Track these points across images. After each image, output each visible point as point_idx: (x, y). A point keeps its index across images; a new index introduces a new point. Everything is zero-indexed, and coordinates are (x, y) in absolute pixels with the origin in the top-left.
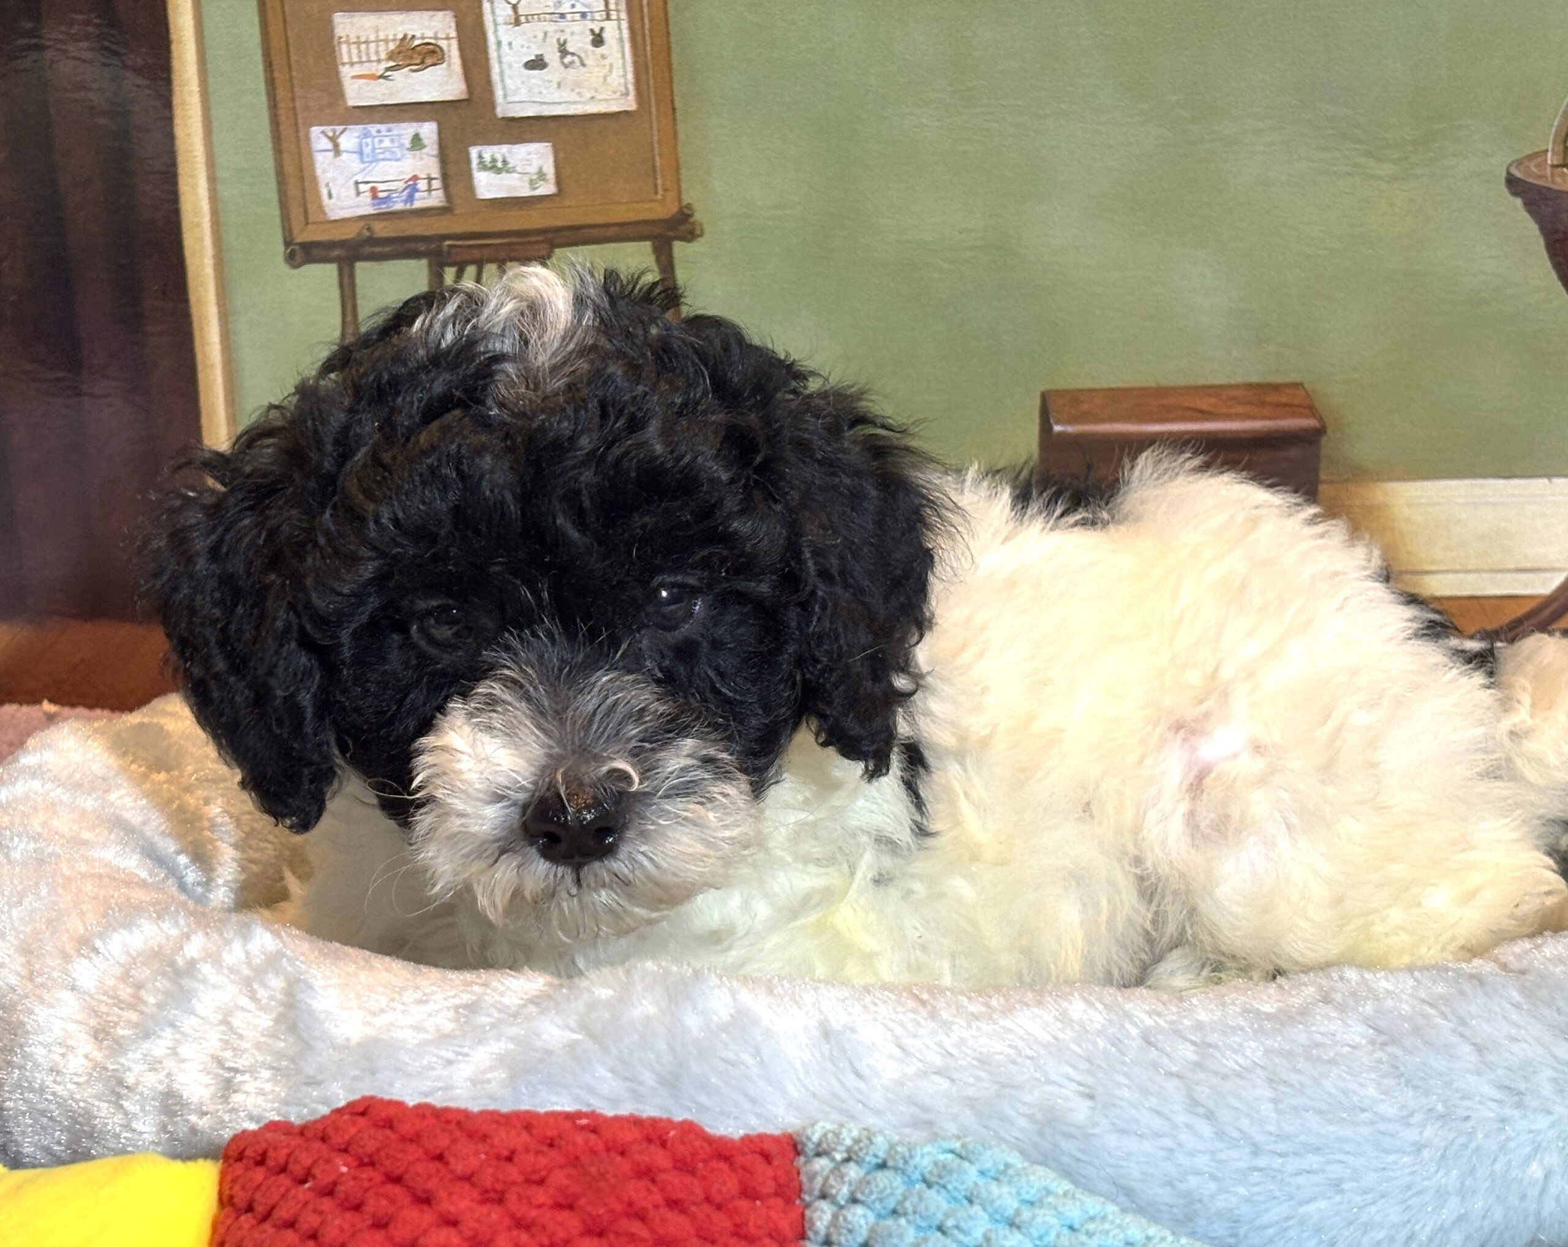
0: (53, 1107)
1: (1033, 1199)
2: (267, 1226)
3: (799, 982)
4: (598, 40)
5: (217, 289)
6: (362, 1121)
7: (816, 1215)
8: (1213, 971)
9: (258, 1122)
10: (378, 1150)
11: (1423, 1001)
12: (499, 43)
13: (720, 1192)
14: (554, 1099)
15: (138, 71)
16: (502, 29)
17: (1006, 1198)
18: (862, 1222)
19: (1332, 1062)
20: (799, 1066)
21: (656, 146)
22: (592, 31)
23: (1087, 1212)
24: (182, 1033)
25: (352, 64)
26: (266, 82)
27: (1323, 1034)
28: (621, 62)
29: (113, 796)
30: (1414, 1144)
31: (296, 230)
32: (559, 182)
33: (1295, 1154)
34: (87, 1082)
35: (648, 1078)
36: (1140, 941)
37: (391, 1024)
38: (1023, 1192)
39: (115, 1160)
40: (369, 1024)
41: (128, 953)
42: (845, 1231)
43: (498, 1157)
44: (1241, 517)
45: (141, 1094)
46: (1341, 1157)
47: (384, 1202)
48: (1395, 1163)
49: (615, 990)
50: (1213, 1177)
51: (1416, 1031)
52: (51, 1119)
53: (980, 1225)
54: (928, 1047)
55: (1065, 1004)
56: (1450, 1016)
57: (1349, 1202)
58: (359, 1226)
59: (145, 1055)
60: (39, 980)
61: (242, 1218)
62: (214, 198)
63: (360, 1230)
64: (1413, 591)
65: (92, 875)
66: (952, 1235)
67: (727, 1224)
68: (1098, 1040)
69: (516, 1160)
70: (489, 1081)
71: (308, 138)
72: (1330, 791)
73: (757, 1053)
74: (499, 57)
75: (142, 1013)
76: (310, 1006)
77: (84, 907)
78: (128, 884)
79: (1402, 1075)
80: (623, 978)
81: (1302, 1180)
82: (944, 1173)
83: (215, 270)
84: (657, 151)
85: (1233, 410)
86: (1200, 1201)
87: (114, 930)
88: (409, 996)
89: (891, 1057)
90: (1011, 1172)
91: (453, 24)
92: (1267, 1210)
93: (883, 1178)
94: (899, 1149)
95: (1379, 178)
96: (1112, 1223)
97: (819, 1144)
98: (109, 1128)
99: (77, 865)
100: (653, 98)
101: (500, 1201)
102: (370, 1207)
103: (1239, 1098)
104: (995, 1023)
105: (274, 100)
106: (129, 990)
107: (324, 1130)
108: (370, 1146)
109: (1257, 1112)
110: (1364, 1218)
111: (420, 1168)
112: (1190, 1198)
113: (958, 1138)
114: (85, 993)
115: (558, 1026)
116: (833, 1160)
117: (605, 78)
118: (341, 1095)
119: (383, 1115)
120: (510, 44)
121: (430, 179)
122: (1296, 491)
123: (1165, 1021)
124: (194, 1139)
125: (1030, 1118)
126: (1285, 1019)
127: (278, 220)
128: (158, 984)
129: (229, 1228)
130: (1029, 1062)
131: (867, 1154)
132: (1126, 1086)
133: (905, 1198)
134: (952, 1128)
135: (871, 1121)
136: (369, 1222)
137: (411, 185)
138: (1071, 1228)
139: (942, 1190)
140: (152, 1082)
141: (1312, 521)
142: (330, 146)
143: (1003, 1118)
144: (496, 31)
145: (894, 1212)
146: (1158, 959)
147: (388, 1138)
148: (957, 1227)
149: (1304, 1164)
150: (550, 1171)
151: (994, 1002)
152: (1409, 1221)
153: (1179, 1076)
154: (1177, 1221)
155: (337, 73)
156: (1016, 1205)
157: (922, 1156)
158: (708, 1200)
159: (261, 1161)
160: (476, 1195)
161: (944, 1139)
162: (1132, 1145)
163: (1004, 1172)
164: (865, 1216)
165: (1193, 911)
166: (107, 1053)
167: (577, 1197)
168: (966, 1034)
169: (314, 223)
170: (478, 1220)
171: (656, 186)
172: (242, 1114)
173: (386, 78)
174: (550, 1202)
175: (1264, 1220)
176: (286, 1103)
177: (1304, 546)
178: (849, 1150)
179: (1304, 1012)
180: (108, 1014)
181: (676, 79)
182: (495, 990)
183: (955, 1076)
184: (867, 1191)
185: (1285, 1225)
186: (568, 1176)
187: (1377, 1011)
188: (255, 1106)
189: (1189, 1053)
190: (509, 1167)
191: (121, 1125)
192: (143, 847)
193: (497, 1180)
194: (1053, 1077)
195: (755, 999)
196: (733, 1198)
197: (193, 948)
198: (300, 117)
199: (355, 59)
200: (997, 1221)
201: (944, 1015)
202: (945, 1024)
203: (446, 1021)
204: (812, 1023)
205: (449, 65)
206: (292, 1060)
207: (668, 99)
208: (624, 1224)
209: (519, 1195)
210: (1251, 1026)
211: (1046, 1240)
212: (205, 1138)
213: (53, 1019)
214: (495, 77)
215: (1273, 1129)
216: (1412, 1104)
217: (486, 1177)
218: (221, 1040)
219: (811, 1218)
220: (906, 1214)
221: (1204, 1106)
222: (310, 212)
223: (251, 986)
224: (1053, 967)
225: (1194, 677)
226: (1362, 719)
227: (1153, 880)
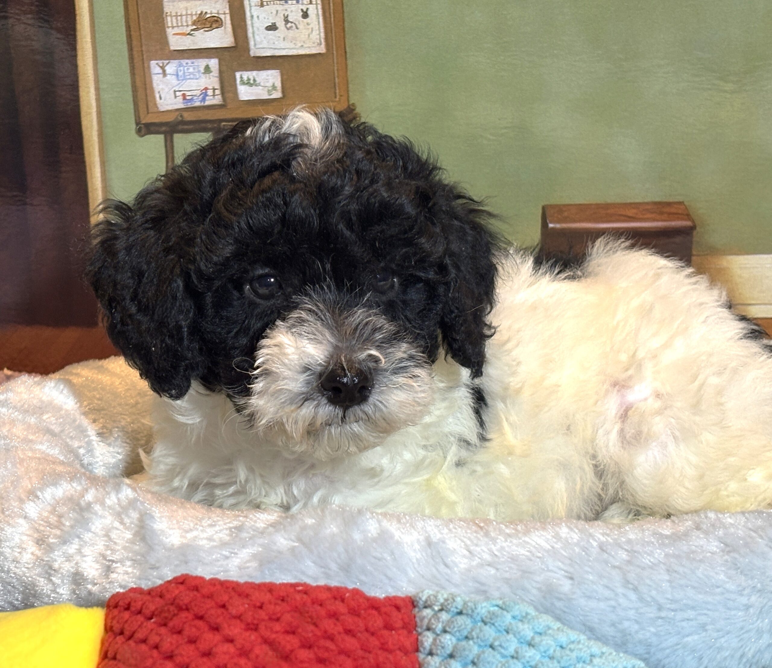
0: (14, 580)
1: (541, 631)
2: (131, 642)
3: (414, 516)
4: (305, 15)
5: (99, 148)
6: (181, 587)
7: (424, 639)
8: (635, 515)
9: (124, 588)
10: (191, 602)
11: (750, 529)
12: (252, 17)
13: (373, 625)
14: (283, 577)
15: (58, 30)
16: (253, 8)
17: (527, 631)
18: (449, 643)
19: (701, 561)
20: (414, 561)
21: (336, 72)
22: (302, 10)
23: (570, 639)
24: (84, 541)
25: (173, 27)
26: (127, 36)
27: (696, 546)
28: (317, 27)
29: (45, 417)
30: (745, 605)
31: (142, 116)
32: (283, 92)
33: (681, 610)
34: (33, 567)
35: (333, 566)
36: (596, 500)
37: (196, 537)
38: (536, 628)
39: (49, 607)
40: (185, 537)
41: (54, 499)
42: (440, 648)
43: (255, 606)
44: (651, 273)
45: (62, 574)
46: (705, 612)
47: (194, 630)
48: (735, 615)
49: (315, 520)
50: (637, 622)
51: (746, 545)
52: (13, 587)
53: (512, 645)
54: (484, 552)
55: (558, 529)
56: (765, 537)
57: (710, 636)
58: (180, 642)
59: (64, 553)
60: (7, 513)
61: (118, 638)
62: (98, 100)
63: (181, 644)
64: (744, 314)
65: (36, 458)
66: (498, 650)
67: (377, 643)
68: (575, 548)
69: (264, 608)
70: (248, 568)
71: (149, 67)
72: (697, 419)
73: (392, 553)
74: (252, 24)
75: (62, 530)
76: (152, 527)
77: (31, 475)
78: (54, 463)
79: (739, 568)
80: (320, 513)
81: (684, 624)
82: (493, 617)
83: (99, 138)
84: (336, 74)
85: (646, 216)
86: (630, 634)
87: (47, 486)
88: (206, 523)
89: (464, 556)
90: (529, 617)
91: (228, 6)
92: (666, 640)
93: (461, 620)
94: (469, 604)
95: (726, 91)
96: (583, 644)
97: (426, 602)
98: (45, 591)
99: (27, 452)
100: (334, 47)
101: (256, 629)
102: (186, 632)
103: (651, 579)
104: (520, 539)
105: (131, 46)
106: (55, 518)
107: (161, 592)
108: (186, 600)
109: (661, 587)
110: (718, 645)
111: (213, 612)
112: (624, 633)
113: (501, 599)
114: (32, 520)
115: (285, 539)
116: (433, 610)
117: (309, 35)
118: (169, 574)
119: (193, 584)
120: (258, 17)
121: (214, 89)
122: (681, 260)
123: (612, 539)
124: (90, 598)
125: (539, 589)
126: (676, 538)
127: (132, 111)
128: (71, 515)
129: (110, 643)
130: (538, 560)
131: (452, 607)
132: (591, 573)
133: (472, 630)
134: (497, 594)
135: (453, 590)
136: (186, 640)
137: (204, 93)
138: (562, 647)
139: (493, 627)
140: (67, 567)
141: (689, 276)
142: (160, 71)
143: (524, 589)
144: (250, 10)
145: (467, 638)
146: (605, 509)
147: (195, 596)
148: (500, 646)
149: (686, 615)
150: (282, 614)
151: (519, 528)
152: (742, 646)
153: (619, 568)
154: (617, 645)
155: (165, 32)
156: (532, 634)
157: (482, 608)
158: (367, 630)
159: (128, 608)
160: (243, 626)
161: (493, 599)
162: (593, 604)
163: (525, 617)
164: (451, 640)
165: (623, 482)
166: (43, 551)
167: (297, 627)
168: (504, 544)
169: (152, 113)
170: (244, 639)
171: (335, 93)
172: (116, 584)
173: (191, 35)
174: (283, 630)
175: (664, 645)
176: (139, 579)
177: (684, 289)
178: (442, 605)
179: (686, 534)
180: (44, 531)
181: (347, 36)
182: (251, 519)
183: (499, 567)
184: (452, 627)
185: (675, 648)
186: (292, 617)
187: (725, 534)
188: (123, 580)
189: (624, 556)
190: (260, 611)
191: (51, 590)
192: (61, 444)
193: (254, 618)
194: (551, 568)
195: (391, 525)
196: (380, 629)
197: (89, 497)
198: (145, 56)
199: (175, 25)
200: (522, 643)
201: (492, 534)
202: (494, 540)
203: (224, 536)
204: (422, 538)
205: (225, 28)
206: (143, 556)
207: (343, 46)
208: (322, 642)
209: (266, 626)
210: (658, 542)
211: (548, 653)
212: (96, 597)
213: (15, 534)
214: (250, 35)
215: (669, 596)
216: (744, 584)
217: (249, 617)
218: (104, 545)
219: (422, 641)
220: (473, 639)
221: (632, 584)
222: (150, 107)
223: (120, 516)
224: (550, 512)
225: (624, 357)
226: (714, 380)
227: (602, 467)
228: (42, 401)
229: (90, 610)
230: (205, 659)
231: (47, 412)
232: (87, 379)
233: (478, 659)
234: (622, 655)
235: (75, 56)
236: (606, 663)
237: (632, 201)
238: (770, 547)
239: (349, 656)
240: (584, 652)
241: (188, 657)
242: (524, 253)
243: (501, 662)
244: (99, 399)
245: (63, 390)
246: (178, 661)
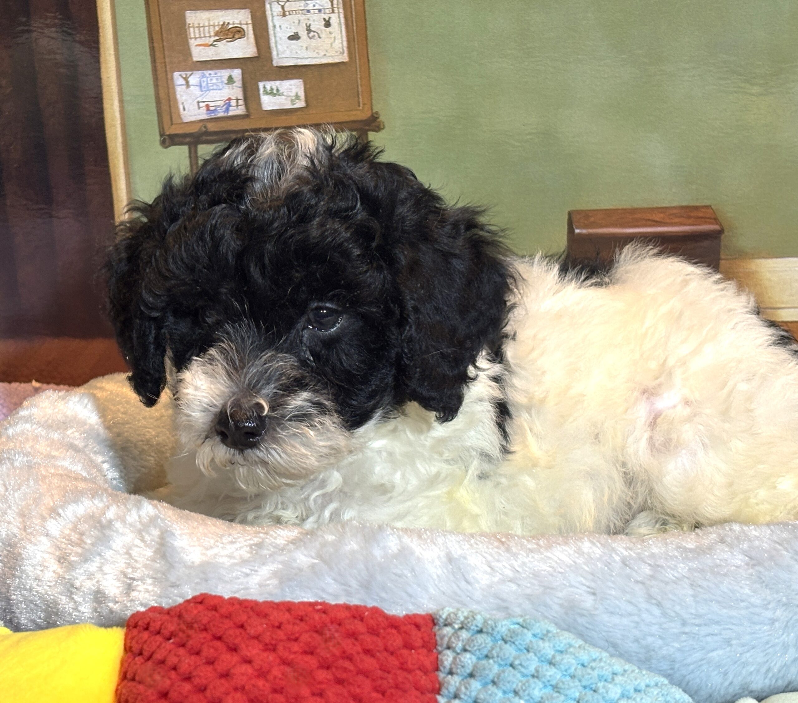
0: (36, 599)
1: (562, 650)
2: (150, 663)
3: (436, 531)
4: (328, 24)
5: (124, 160)
6: (200, 607)
7: (444, 658)
8: (662, 525)
9: (145, 607)
10: (209, 622)
11: (775, 542)
12: (274, 26)
13: (392, 645)
14: (304, 595)
15: (82, 43)
16: (276, 18)
17: (547, 649)
18: (469, 662)
19: (725, 575)
20: (435, 577)
21: (359, 80)
22: (324, 19)
23: (591, 657)
24: (105, 559)
25: (196, 38)
26: (150, 48)
27: (721, 560)
28: (340, 37)
29: (69, 432)
30: (770, 619)
31: (166, 128)
32: (306, 101)
33: (705, 625)
34: (55, 585)
35: (354, 583)
36: (625, 508)
37: (216, 555)
38: (557, 646)
39: (69, 627)
40: (205, 555)
41: (76, 516)
42: (459, 667)
43: (273, 626)
44: (680, 279)
45: (83, 592)
46: (730, 627)
47: (212, 650)
48: (760, 630)
49: (336, 536)
50: (661, 638)
51: (771, 558)
52: (36, 605)
53: (533, 664)
54: (505, 567)
55: (580, 544)
56: (790, 551)
57: (735, 651)
58: (198, 663)
59: (86, 571)
60: (29, 531)
61: (137, 659)
62: (122, 111)
63: (199, 665)
64: (773, 319)
65: (57, 475)
66: (518, 669)
67: (396, 663)
68: (598, 563)
69: (282, 628)
70: (268, 585)
71: (172, 79)
72: (727, 426)
73: (413, 570)
74: (275, 33)
75: (83, 548)
76: (173, 545)
77: (53, 492)
78: (76, 479)
79: (764, 582)
80: (341, 530)
81: (709, 639)
82: (513, 635)
83: (123, 150)
84: (359, 83)
85: (673, 221)
86: (654, 650)
87: (69, 504)
88: (226, 539)
89: (485, 572)
90: (550, 635)
91: (250, 16)
92: (690, 656)
93: (481, 638)
94: (489, 622)
95: (752, 94)
96: (605, 662)
97: (446, 620)
98: (66, 610)
99: (49, 469)
100: (357, 55)
101: (274, 650)
102: (204, 653)
103: (674, 594)
104: (542, 554)
105: (154, 58)
106: (76, 536)
107: (180, 611)
108: (205, 620)
109: (685, 602)
110: (743, 660)
111: (231, 632)
112: (648, 649)
113: (522, 616)
114: (53, 537)
115: (305, 555)
116: (453, 628)
117: (331, 44)
119: (212, 603)
120: (280, 26)
121: (237, 100)
122: (708, 266)
123: (635, 553)
124: (111, 616)
125: (561, 605)
126: (699, 552)
127: (156, 122)
128: (92, 533)
129: (130, 663)
130: (560, 575)
131: (472, 625)
132: (613, 588)
133: (493, 649)
134: (518, 611)
135: (474, 607)
136: (204, 661)
137: (228, 103)
138: (583, 665)
139: (513, 645)
140: (89, 585)
141: (717, 282)
142: (184, 82)
143: (546, 605)
144: (273, 20)
145: (487, 657)
146: (634, 517)
147: (214, 616)
148: (521, 665)
149: (710, 630)
150: (300, 635)
151: (541, 543)
152: (767, 661)
153: (643, 583)
154: (641, 661)
155: (188, 44)
156: (553, 653)
157: (502, 626)
158: (386, 650)
159: (147, 628)
160: (261, 646)
161: (513, 617)
162: (616, 620)
163: (546, 635)
164: (471, 659)
165: (651, 490)
166: (65, 569)
167: (316, 647)
168: (526, 560)
169: (176, 124)
170: (262, 660)
171: (359, 102)
172: (137, 603)
173: (214, 46)
174: (301, 651)
175: (689, 660)
176: (160, 597)
177: (712, 295)
178: (462, 623)
179: (710, 548)
180: (65, 549)
181: (370, 45)
182: (271, 536)
183: (520, 583)
184: (472, 645)
185: (700, 663)
186: (311, 637)
187: (749, 547)
188: (144, 598)
189: (647, 570)
190: (279, 632)
191: (73, 609)
192: (85, 459)
193: (272, 639)
194: (573, 583)
195: (412, 541)
196: (399, 649)
197: (111, 514)
198: (168, 67)
199: (197, 36)
200: (542, 661)
201: (514, 550)
202: (515, 555)
203: (245, 553)
204: (442, 554)
205: (248, 38)
206: (164, 574)
207: (366, 55)
208: (341, 662)
209: (284, 647)
210: (681, 556)
211: (569, 672)
212: (117, 616)
213: (36, 552)
214: (272, 44)
215: (693, 611)
216: (769, 598)
217: (267, 638)
218: (126, 563)
219: (442, 660)
220: (493, 658)
221: (655, 599)
222: (173, 119)
223: (141, 534)
224: (578, 524)
225: (653, 365)
226: (743, 387)
227: (631, 474)
228: (66, 417)
229: (109, 630)
230: (223, 681)
231: (71, 427)
232: (111, 392)
233: (498, 678)
234: (644, 672)
235: (99, 69)
236: (629, 681)
237: (659, 206)
238: (796, 560)
239: (367, 677)
240: (606, 670)
241: (206, 679)
242: (550, 260)
243: (521, 681)
244: (123, 413)
245: (87, 405)
246: (195, 683)
